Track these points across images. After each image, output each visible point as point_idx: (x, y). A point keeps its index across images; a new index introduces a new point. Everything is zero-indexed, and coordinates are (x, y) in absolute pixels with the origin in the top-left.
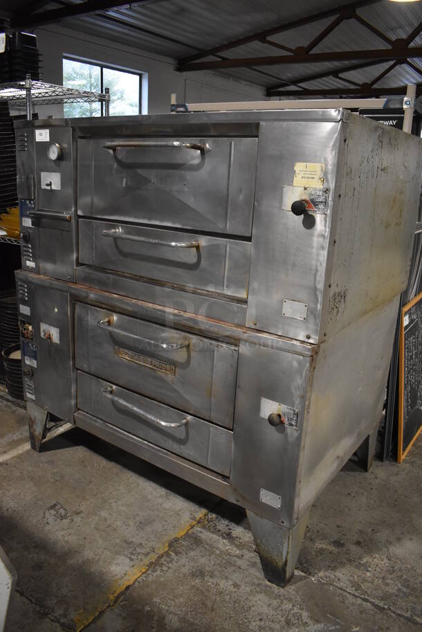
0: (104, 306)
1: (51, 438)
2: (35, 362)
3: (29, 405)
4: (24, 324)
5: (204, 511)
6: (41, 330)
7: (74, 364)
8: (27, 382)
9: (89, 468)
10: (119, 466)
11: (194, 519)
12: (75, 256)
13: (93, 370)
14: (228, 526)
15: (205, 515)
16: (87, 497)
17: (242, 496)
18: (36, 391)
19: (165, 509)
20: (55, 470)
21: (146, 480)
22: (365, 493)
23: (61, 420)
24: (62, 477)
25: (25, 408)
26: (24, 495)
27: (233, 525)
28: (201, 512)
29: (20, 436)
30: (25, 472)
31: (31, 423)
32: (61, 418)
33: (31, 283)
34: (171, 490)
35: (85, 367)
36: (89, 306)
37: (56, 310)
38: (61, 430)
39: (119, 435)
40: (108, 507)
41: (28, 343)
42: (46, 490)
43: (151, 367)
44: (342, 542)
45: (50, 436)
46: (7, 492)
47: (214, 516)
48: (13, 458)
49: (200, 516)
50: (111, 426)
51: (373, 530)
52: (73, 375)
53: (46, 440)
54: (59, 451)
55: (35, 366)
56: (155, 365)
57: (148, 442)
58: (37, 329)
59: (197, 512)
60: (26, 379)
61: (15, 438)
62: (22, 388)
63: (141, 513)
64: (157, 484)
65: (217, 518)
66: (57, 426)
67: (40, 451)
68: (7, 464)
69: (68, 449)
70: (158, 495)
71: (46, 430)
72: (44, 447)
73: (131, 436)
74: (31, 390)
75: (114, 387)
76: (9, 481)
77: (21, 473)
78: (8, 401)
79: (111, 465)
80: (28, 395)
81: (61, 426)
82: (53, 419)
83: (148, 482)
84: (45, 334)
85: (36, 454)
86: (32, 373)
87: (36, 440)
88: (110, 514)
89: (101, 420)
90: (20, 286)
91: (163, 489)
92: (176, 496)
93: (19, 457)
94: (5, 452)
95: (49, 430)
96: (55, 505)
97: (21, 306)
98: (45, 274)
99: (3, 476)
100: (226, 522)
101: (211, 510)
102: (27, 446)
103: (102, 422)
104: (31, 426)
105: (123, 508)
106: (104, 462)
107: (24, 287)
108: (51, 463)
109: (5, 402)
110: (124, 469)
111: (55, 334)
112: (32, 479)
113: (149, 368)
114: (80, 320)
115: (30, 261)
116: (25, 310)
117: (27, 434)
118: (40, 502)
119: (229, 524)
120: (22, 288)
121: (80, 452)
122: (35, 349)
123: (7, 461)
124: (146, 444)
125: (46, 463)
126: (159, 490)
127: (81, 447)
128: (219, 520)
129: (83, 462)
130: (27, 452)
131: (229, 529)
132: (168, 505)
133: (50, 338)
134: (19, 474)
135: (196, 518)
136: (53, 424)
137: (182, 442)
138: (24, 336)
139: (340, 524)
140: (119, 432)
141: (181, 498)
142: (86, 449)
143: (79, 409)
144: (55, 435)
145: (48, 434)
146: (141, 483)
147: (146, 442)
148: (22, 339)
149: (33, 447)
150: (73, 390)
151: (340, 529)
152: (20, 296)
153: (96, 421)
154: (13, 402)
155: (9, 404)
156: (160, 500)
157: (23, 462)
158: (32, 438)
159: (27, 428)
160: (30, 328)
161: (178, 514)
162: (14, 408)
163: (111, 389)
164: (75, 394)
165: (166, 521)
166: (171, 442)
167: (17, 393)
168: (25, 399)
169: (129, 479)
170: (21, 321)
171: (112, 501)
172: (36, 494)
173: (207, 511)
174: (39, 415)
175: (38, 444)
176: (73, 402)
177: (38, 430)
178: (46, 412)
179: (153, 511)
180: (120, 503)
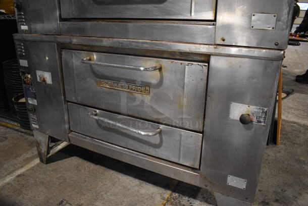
0: (85, 48)
1: (53, 153)
2: (36, 101)
3: (35, 132)
4: (25, 74)
5: (169, 192)
6: (38, 76)
7: (65, 98)
8: (32, 116)
9: (83, 171)
10: (103, 168)
11: (164, 199)
12: (58, 13)
13: (80, 100)
14: (188, 201)
15: (171, 195)
16: (85, 192)
17: (210, 182)
18: (39, 122)
19: (142, 194)
20: (59, 175)
21: (124, 175)
22: (266, 166)
23: (59, 140)
24: (65, 180)
25: (33, 135)
26: (38, 197)
27: (192, 200)
28: (167, 193)
29: (32, 155)
30: (37, 179)
31: (38, 145)
32: (59, 139)
33: (26, 41)
34: (142, 180)
35: (74, 99)
36: (73, 51)
37: (47, 58)
38: (60, 147)
39: (103, 146)
40: (101, 198)
41: (29, 87)
42: (54, 192)
43: (128, 90)
44: (266, 201)
45: (52, 152)
46: (26, 196)
47: (177, 194)
48: (28, 170)
49: (168, 196)
50: (98, 141)
51: (282, 190)
52: (65, 106)
53: (50, 155)
54: (60, 161)
55: (36, 104)
56: (132, 89)
57: (127, 149)
58: (34, 76)
59: (164, 194)
60: (31, 114)
61: (28, 156)
62: (29, 122)
63: (125, 200)
64: (132, 176)
65: (179, 196)
66: (56, 145)
67: (47, 163)
68: (24, 175)
69: (66, 160)
70: (134, 184)
71: (49, 149)
72: (49, 161)
73: (114, 146)
74: (35, 122)
75: (98, 111)
76: (26, 187)
77: (35, 180)
78: (22, 132)
79: (98, 167)
80: (34, 125)
81: (59, 145)
82: (54, 140)
83: (125, 176)
84: (40, 78)
85: (44, 166)
86: (34, 109)
87: (43, 156)
88: (103, 203)
89: (89, 137)
90: (18, 45)
91: (137, 180)
92: (147, 183)
93: (32, 169)
94: (22, 167)
95: (52, 148)
96: (62, 202)
97: (20, 60)
98: (36, 32)
99: (22, 184)
100: (187, 198)
101: (174, 191)
102: (37, 161)
103: (90, 138)
104: (38, 147)
105: (112, 198)
106: (93, 166)
107: (21, 45)
108: (56, 170)
109: (20, 133)
110: (107, 169)
111: (48, 77)
112: (43, 183)
113: (126, 91)
114: (67, 63)
115: (23, 25)
116: (24, 63)
117: (37, 153)
118: (51, 201)
119: (189, 199)
120: (20, 46)
121: (74, 161)
122: (34, 92)
123: (24, 173)
124: (126, 151)
125: (52, 171)
126: (134, 181)
127: (75, 157)
128: (181, 198)
129: (78, 167)
130: (38, 165)
131: (191, 203)
132: (143, 191)
133: (44, 81)
134: (33, 182)
135: (165, 198)
136: (54, 144)
137: (157, 146)
138: (25, 83)
139: (261, 190)
140: (104, 144)
141: (151, 185)
142: (79, 158)
143: (72, 131)
144: (56, 151)
145: (51, 151)
146: (121, 177)
147: (126, 149)
148: (24, 85)
149: (42, 161)
150: (66, 117)
151: (262, 192)
152: (19, 53)
153: (86, 139)
154: (25, 133)
155: (23, 134)
156: (137, 188)
157: (35, 172)
158: (40, 155)
159: (36, 148)
160: (29, 76)
161: (152, 197)
162: (26, 136)
163: (95, 113)
164: (68, 120)
165: (145, 204)
166: (147, 147)
167: (26, 125)
168: (32, 128)
169: (112, 176)
170: (22, 72)
171: (103, 193)
172: (47, 194)
173: (171, 192)
174: (43, 139)
175: (44, 159)
176: (67, 126)
177: (44, 149)
178: (48, 136)
179: (134, 197)
180: (109, 194)
